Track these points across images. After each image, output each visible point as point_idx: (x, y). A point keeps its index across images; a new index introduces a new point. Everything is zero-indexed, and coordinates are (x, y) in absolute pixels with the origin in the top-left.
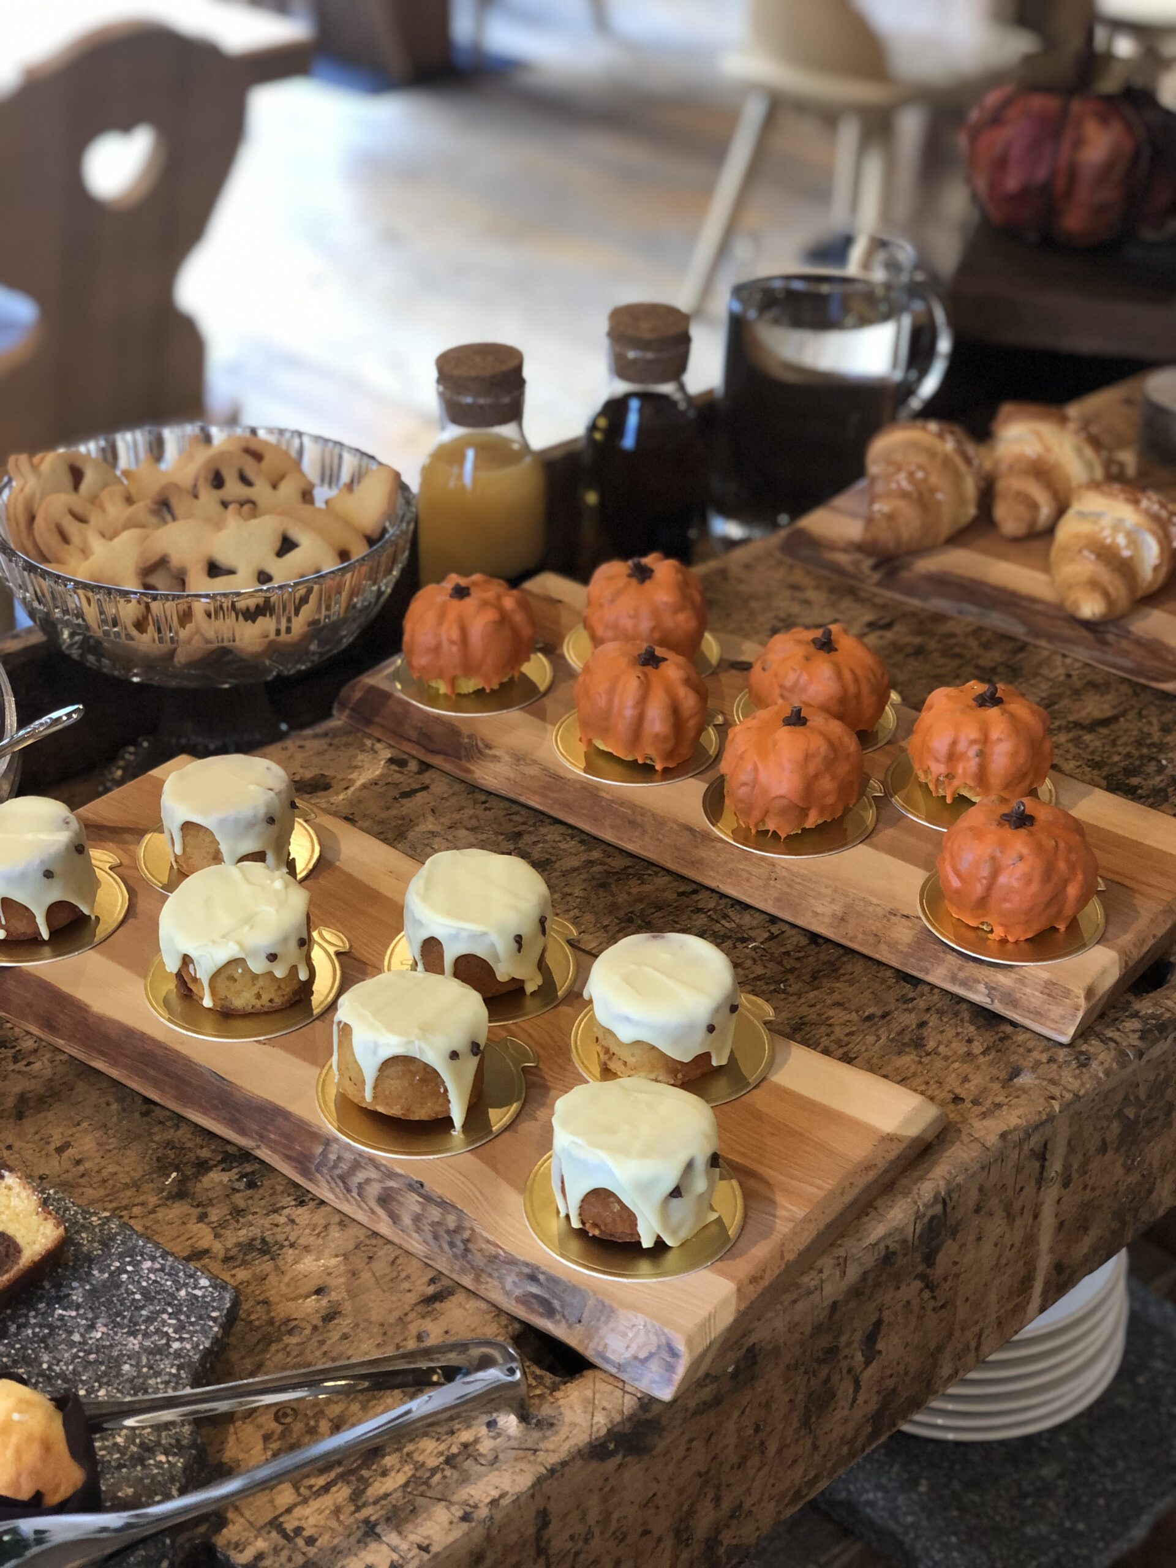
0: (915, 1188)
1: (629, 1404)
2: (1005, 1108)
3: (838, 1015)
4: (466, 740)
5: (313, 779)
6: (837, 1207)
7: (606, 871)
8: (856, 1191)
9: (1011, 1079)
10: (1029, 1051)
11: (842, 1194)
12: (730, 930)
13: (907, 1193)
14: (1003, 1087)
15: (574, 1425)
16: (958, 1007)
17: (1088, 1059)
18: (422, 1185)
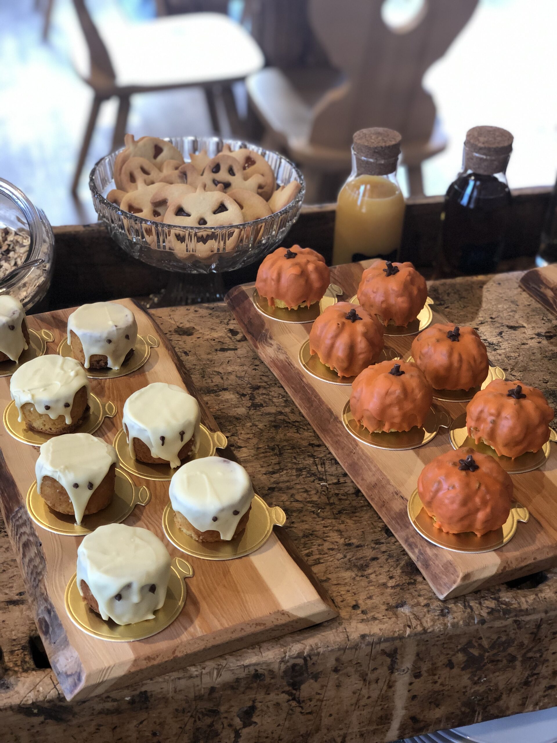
0: (291, 645)
1: (53, 694)
2: (377, 621)
3: (334, 537)
4: (264, 331)
5: (188, 328)
6: (226, 638)
7: (284, 420)
8: (243, 634)
9: (397, 607)
10: (419, 596)
11: (232, 633)
12: (319, 472)
13: (282, 646)
14: (387, 610)
15: (18, 693)
16: (402, 556)
17: (448, 613)
18: (41, 545)
